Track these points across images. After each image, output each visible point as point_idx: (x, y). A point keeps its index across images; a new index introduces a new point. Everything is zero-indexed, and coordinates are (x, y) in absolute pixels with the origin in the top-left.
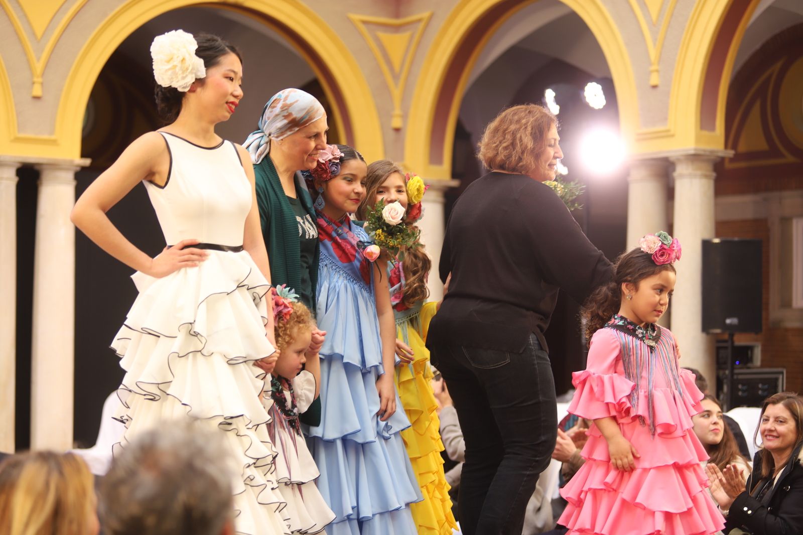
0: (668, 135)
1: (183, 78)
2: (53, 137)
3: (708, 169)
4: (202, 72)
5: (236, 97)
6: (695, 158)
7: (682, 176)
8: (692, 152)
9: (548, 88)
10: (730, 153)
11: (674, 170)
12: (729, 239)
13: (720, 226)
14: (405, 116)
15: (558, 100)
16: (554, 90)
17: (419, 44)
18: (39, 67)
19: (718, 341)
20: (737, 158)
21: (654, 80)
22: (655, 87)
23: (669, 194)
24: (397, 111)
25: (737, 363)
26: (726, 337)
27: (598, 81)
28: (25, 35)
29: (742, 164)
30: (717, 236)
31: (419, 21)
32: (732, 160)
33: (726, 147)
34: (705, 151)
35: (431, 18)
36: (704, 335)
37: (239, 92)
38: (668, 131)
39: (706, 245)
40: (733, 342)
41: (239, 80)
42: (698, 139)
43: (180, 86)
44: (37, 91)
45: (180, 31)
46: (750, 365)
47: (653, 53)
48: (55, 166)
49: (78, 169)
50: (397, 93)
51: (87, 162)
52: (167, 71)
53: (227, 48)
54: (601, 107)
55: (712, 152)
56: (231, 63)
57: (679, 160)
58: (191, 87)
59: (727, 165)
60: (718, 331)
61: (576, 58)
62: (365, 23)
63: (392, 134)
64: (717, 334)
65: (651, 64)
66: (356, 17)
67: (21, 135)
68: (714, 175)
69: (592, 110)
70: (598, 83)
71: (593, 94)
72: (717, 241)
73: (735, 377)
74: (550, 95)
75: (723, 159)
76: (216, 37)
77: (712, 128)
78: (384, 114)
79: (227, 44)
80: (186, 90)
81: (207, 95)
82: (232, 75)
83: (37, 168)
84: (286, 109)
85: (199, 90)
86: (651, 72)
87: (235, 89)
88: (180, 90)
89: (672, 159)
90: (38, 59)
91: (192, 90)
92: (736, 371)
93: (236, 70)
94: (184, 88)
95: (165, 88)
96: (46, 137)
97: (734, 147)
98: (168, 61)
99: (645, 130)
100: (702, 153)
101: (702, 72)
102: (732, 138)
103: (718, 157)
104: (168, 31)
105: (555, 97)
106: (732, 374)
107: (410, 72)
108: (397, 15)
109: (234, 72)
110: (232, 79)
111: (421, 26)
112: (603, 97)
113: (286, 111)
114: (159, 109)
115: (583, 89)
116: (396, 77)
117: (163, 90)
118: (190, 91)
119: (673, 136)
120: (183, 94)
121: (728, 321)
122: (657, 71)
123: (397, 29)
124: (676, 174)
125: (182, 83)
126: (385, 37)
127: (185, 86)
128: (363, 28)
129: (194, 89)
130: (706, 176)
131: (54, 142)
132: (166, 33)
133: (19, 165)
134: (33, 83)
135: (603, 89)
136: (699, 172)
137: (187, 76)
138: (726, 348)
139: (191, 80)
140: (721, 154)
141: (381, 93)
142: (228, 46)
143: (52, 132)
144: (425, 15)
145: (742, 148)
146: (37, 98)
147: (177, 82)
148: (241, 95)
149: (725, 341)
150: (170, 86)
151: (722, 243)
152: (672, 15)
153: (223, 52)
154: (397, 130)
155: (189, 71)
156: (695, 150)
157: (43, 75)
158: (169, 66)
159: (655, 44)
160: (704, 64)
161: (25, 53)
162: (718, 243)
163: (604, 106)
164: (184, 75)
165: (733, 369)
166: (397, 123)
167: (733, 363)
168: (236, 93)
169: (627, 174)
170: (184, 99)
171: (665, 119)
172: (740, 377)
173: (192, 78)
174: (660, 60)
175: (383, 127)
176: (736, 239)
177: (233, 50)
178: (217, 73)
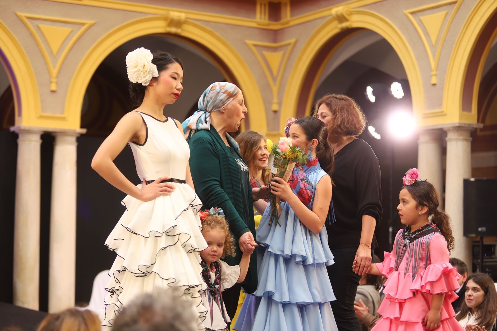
0: (442, 114)
1: (144, 77)
2: (63, 116)
3: (467, 135)
4: (156, 74)
5: (178, 89)
6: (459, 128)
7: (451, 140)
8: (457, 125)
9: (368, 86)
10: (481, 126)
11: (446, 136)
12: (480, 178)
13: (475, 171)
14: (280, 103)
15: (374, 93)
16: (372, 87)
17: (289, 59)
18: (55, 72)
19: (473, 242)
20: (485, 129)
21: (434, 80)
22: (434, 85)
23: (443, 151)
24: (275, 100)
25: (485, 255)
26: (478, 239)
27: (399, 81)
28: (46, 53)
29: (488, 133)
30: (473, 177)
31: (289, 44)
32: (481, 130)
33: (478, 122)
34: (465, 124)
35: (296, 43)
36: (465, 238)
37: (180, 86)
38: (443, 112)
39: (466, 182)
40: (482, 242)
41: (180, 79)
42: (461, 117)
43: (143, 82)
44: (53, 87)
45: (142, 48)
46: (493, 256)
47: (433, 64)
48: (64, 133)
49: (78, 135)
50: (275, 89)
51: (84, 131)
52: (135, 72)
53: (173, 60)
54: (401, 97)
55: (469, 125)
56: (176, 68)
57: (449, 130)
58: (150, 83)
59: (479, 133)
60: (474, 235)
61: (385, 68)
62: (255, 46)
63: (272, 114)
64: (473, 237)
65: (431, 71)
66: (250, 42)
67: (44, 114)
68: (471, 139)
69: (395, 99)
70: (399, 83)
71: (396, 89)
72: (472, 179)
73: (484, 264)
74: (369, 90)
75: (476, 129)
76: (167, 53)
77: (470, 110)
78: (267, 102)
79: (174, 57)
80: (147, 85)
81: (159, 88)
82: (176, 76)
83: (53, 134)
84: (223, 88)
85: (155, 84)
86: (432, 76)
87: (178, 85)
88: (143, 84)
89: (444, 129)
90: (54, 67)
91: (150, 85)
92: (485, 260)
93: (179, 73)
94: (146, 83)
95: (134, 83)
96: (59, 115)
97: (483, 122)
98: (136, 67)
99: (428, 112)
100: (463, 125)
101: (463, 76)
102: (481, 116)
103: (473, 128)
104: (136, 49)
105: (373, 91)
106: (482, 262)
107: (283, 76)
108: (275, 41)
109: (177, 73)
110: (175, 79)
111: (290, 48)
112: (402, 91)
113: (223, 89)
114: (131, 97)
115: (390, 86)
116: (274, 79)
117: (133, 85)
118: (149, 85)
119: (445, 115)
120: (145, 87)
121: (480, 229)
122: (436, 75)
123: (275, 49)
124: (447, 139)
125: (144, 80)
126: (267, 54)
127: (146, 82)
128: (254, 49)
129: (152, 84)
130: (466, 140)
131: (63, 119)
132: (135, 50)
133: (42, 133)
134: (51, 82)
135: (402, 86)
136: (461, 138)
137: (146, 75)
138: (478, 246)
139: (149, 78)
140: (475, 126)
141: (265, 89)
142: (174, 59)
143: (62, 112)
144: (292, 41)
145: (488, 122)
146: (53, 92)
147: (141, 79)
148: (181, 88)
149: (478, 242)
150: (138, 82)
151: (476, 181)
152: (445, 40)
153: (170, 62)
154: (275, 112)
155: (148, 72)
156: (459, 123)
157: (57, 77)
158: (136, 70)
159: (434, 59)
160: (464, 70)
161: (46, 63)
162: (474, 181)
163: (403, 97)
164: (145, 75)
165: (482, 259)
166: (275, 107)
167: (483, 255)
168: (178, 87)
169: (417, 138)
170: (146, 90)
171: (441, 105)
172: (487, 264)
173: (150, 77)
174: (437, 68)
175: (267, 110)
176: (485, 178)
177: (177, 61)
178: (166, 75)
